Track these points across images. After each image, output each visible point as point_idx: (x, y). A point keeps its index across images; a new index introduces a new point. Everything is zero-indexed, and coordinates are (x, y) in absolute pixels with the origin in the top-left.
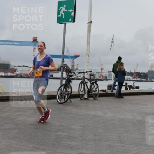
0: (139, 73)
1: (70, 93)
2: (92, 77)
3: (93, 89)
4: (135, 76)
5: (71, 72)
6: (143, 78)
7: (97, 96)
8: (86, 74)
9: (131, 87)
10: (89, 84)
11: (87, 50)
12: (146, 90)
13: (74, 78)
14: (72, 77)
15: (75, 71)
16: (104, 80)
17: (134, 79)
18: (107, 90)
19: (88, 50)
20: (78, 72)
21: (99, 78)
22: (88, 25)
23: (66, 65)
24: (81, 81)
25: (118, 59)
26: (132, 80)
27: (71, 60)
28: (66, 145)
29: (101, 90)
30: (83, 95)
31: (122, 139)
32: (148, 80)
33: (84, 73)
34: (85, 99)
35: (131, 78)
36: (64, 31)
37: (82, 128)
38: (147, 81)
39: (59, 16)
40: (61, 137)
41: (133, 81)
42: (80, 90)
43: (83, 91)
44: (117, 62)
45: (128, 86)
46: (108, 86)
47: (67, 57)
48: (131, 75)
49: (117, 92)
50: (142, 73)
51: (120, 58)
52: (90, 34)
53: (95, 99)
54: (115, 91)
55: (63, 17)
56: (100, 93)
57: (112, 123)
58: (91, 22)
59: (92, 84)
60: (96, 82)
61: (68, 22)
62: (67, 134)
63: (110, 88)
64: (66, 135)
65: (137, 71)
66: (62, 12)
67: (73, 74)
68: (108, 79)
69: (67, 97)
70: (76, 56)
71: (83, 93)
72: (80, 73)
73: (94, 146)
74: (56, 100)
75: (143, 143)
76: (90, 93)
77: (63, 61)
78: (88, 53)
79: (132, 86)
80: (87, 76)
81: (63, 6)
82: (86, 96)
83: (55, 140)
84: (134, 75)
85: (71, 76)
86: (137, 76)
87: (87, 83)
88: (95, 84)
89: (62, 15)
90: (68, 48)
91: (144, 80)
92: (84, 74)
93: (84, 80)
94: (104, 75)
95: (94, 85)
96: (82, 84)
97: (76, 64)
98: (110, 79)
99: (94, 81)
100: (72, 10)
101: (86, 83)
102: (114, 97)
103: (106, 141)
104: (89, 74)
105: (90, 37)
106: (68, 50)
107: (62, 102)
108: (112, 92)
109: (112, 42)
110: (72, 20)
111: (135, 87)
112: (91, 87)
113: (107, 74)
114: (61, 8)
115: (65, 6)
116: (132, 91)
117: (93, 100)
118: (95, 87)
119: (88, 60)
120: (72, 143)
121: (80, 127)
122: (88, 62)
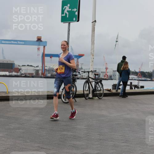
0: (144, 72)
1: (75, 92)
2: (97, 76)
3: (98, 88)
4: (140, 75)
5: (75, 72)
6: (148, 78)
7: (102, 96)
8: (90, 73)
9: (136, 86)
10: (93, 84)
11: (92, 49)
12: (151, 89)
13: (78, 77)
14: (77, 77)
15: (80, 70)
16: (109, 79)
17: (139, 78)
18: (111, 89)
19: (93, 49)
20: (83, 72)
21: (103, 77)
22: (92, 25)
24: (86, 80)
26: (136, 79)
27: (76, 59)
28: (71, 145)
29: (106, 90)
30: (88, 95)
31: (127, 139)
32: (153, 80)
33: (88, 72)
34: (90, 98)
35: (135, 77)
36: (68, 31)
37: (87, 127)
38: (152, 81)
39: (63, 15)
40: (66, 136)
41: (138, 80)
42: (84, 90)
43: (88, 90)
45: (133, 85)
46: (113, 85)
48: (136, 74)
49: (122, 91)
50: (146, 72)
51: (124, 58)
52: (94, 34)
53: (100, 99)
54: (119, 91)
55: (68, 17)
56: (105, 92)
57: (117, 122)
58: (95, 21)
59: (97, 83)
60: (101, 82)
61: (73, 21)
62: (71, 134)
63: (114, 87)
65: (141, 70)
66: (66, 11)
67: (77, 73)
68: (113, 78)
70: (81, 56)
71: (88, 93)
72: (85, 72)
73: (99, 146)
74: (61, 100)
76: (95, 93)
78: (93, 53)
80: (92, 75)
81: (67, 6)
82: (91, 96)
83: (60, 140)
84: (139, 74)
85: (76, 75)
86: (142, 75)
87: (91, 83)
88: (99, 83)
89: (66, 14)
90: (72, 47)
91: (148, 79)
92: (89, 73)
93: (89, 80)
94: (109, 74)
96: (87, 84)
97: (81, 64)
98: (115, 78)
99: (98, 80)
100: (76, 10)
101: (90, 82)
102: (119, 97)
103: (111, 141)
104: (93, 73)
105: (94, 36)
106: (72, 49)
107: (66, 101)
108: (117, 91)
109: (117, 42)
110: (76, 19)
111: (140, 87)
112: (95, 86)
113: (112, 73)
114: (65, 7)
115: (69, 5)
116: (137, 90)
117: (98, 100)
118: (99, 86)
119: (92, 60)
120: (77, 142)
121: (85, 126)
122: (93, 61)
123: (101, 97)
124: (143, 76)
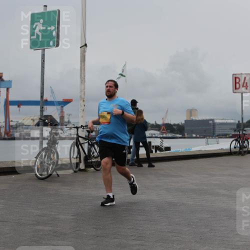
0: (170, 124)
3: (93, 153)
4: (164, 130)
6: (177, 133)
8: (80, 130)
9: (158, 148)
10: (86, 147)
11: (81, 91)
15: (66, 125)
17: (163, 135)
19: (83, 90)
23: (51, 116)
24: (74, 141)
25: (131, 104)
26: (159, 136)
27: (59, 107)
30: (77, 164)
31: (140, 234)
32: (186, 136)
33: (77, 128)
34: (81, 170)
35: (157, 133)
36: (42, 62)
37: (75, 217)
38: (185, 138)
39: (32, 37)
40: (41, 233)
41: (161, 138)
42: (72, 157)
43: (77, 157)
45: (153, 146)
47: (52, 103)
48: (158, 129)
50: (175, 125)
52: (85, 65)
55: (40, 40)
58: (86, 45)
59: (92, 145)
62: (51, 228)
64: (50, 231)
65: (166, 122)
69: (52, 169)
70: (67, 102)
71: (78, 162)
72: (71, 128)
73: (95, 246)
75: (175, 238)
76: (89, 161)
77: (42, 111)
78: (83, 96)
79: (159, 146)
80: (83, 133)
81: (39, 22)
82: (82, 166)
84: (162, 128)
86: (167, 130)
87: (83, 145)
88: (96, 146)
89: (38, 36)
91: (178, 136)
92: (78, 130)
93: (79, 140)
95: (94, 147)
96: (76, 146)
97: (67, 115)
99: (94, 141)
100: (54, 28)
101: (81, 144)
103: (115, 238)
104: (85, 130)
105: (84, 70)
106: (52, 92)
107: (43, 177)
112: (89, 150)
114: (36, 24)
115: (42, 21)
117: (94, 172)
118: (96, 150)
119: (82, 108)
120: (59, 242)
121: (72, 216)
122: (83, 110)
123: (99, 167)
124: (169, 131)
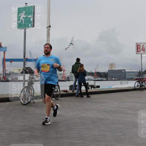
0: (100, 72)
6: (104, 78)
16: (67, 81)
17: (95, 79)
18: (68, 90)
21: (61, 79)
22: (47, 30)
23: (30, 68)
25: (77, 61)
29: (62, 91)
35: (92, 77)
36: (24, 36)
38: (108, 80)
39: (19, 22)
40: (24, 136)
44: (76, 63)
45: (90, 85)
47: (30, 60)
52: (49, 38)
53: (57, 99)
55: (23, 23)
56: (61, 93)
58: (50, 26)
62: (30, 133)
63: (71, 88)
65: (97, 71)
66: (21, 18)
68: (70, 79)
69: (30, 99)
73: (55, 144)
77: (24, 65)
79: (93, 85)
83: (19, 139)
84: (95, 75)
94: (66, 76)
100: (31, 16)
102: (75, 97)
103: (67, 139)
106: (31, 54)
107: (25, 103)
108: (73, 91)
113: (69, 75)
114: (21, 14)
115: (24, 12)
124: (99, 76)
